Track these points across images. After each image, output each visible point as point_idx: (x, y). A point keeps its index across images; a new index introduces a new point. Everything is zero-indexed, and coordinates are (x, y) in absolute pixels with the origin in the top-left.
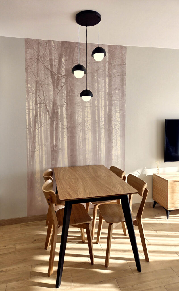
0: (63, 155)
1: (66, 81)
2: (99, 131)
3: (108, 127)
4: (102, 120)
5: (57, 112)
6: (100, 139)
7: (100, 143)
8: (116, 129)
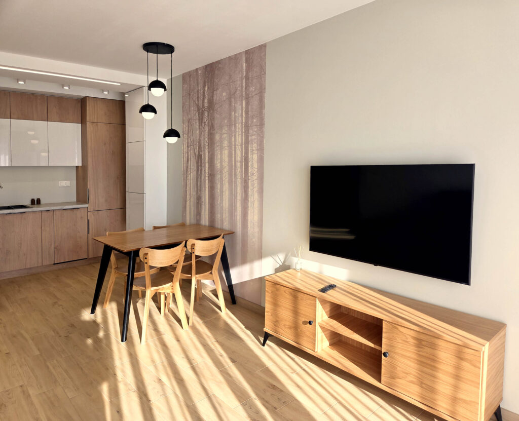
0: (205, 210)
1: (208, 115)
2: (236, 182)
3: (245, 176)
4: (239, 164)
5: (201, 155)
6: (236, 193)
7: (236, 199)
8: (253, 181)
